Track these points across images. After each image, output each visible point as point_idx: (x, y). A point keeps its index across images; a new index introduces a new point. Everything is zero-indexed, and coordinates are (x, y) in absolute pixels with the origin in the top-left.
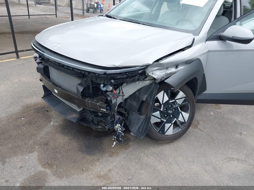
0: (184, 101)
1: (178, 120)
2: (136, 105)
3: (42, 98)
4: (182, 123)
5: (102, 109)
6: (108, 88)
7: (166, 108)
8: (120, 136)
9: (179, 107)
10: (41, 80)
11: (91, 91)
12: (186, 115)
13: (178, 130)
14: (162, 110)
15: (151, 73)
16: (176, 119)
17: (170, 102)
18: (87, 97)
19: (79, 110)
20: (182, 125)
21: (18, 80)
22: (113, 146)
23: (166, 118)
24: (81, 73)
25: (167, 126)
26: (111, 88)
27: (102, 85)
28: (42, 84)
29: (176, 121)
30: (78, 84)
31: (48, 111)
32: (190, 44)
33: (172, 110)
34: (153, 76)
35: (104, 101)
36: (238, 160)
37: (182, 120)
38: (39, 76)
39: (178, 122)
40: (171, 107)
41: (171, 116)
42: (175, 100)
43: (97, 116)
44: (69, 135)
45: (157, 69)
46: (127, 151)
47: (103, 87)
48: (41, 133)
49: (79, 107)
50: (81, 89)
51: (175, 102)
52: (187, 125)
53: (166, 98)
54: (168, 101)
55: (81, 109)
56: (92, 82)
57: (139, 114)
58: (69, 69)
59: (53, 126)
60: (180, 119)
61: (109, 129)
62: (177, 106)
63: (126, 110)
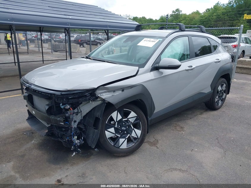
0: (136, 120)
1: (131, 136)
2: (92, 121)
3: (27, 120)
4: (135, 139)
5: (61, 123)
6: (66, 107)
7: (120, 125)
8: (76, 146)
9: (131, 125)
10: (27, 106)
11: (55, 110)
12: (139, 132)
13: (131, 145)
14: (116, 127)
15: (100, 95)
16: (129, 135)
17: (123, 120)
18: (52, 115)
19: (47, 126)
20: (135, 140)
21: (17, 111)
22: (72, 156)
23: (120, 134)
24: (48, 96)
25: (121, 140)
26: (69, 106)
27: (61, 104)
28: (27, 108)
29: (129, 136)
30: (46, 105)
31: (33, 133)
32: (135, 74)
33: (126, 127)
34: (102, 97)
35: (64, 117)
36: (180, 170)
37: (135, 135)
38: (25, 102)
39: (131, 138)
40: (125, 124)
41: (125, 132)
42: (128, 119)
43: (62, 131)
44: (43, 150)
45: (104, 92)
46: (87, 162)
47: (62, 105)
48: (21, 149)
49: (48, 124)
50: (47, 108)
51: (128, 120)
52: (140, 140)
53: (120, 117)
54: (121, 120)
55: (49, 125)
56: (56, 102)
57: (94, 128)
58: (39, 93)
59: (33, 144)
60: (133, 134)
61: (68, 140)
62: (130, 124)
63: (85, 126)
